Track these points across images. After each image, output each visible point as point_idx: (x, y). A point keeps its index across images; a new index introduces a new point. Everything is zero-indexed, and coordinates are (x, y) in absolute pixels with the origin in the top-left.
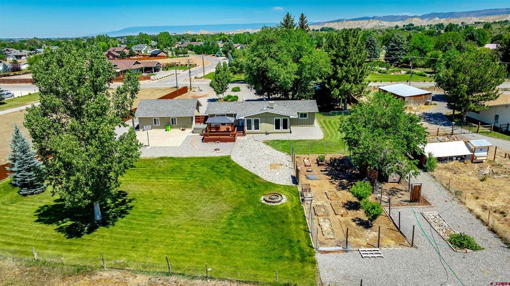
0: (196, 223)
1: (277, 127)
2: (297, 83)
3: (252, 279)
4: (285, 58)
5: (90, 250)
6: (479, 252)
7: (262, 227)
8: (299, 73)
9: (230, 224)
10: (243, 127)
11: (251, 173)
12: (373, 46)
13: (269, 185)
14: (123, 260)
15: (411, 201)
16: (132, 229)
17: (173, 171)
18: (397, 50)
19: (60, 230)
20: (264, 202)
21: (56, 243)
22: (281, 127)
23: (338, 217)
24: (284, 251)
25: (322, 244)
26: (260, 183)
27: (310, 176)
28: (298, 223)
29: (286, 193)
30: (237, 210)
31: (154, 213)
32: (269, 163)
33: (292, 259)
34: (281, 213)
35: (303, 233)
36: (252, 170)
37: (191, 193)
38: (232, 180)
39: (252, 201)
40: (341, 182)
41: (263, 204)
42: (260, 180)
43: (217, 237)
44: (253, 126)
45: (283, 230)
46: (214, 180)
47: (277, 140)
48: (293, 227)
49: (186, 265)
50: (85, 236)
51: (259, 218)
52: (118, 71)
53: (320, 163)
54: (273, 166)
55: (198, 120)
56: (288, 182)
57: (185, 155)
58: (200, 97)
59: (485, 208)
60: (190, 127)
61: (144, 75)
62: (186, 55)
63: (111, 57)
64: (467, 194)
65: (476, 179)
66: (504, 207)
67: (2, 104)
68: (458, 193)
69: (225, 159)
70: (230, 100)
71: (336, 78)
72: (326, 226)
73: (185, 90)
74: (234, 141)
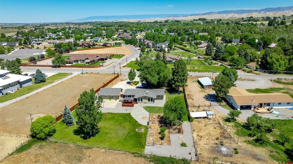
0: (117, 137)
1: (149, 101)
3: (129, 151)
4: (153, 74)
5: (90, 143)
6: (186, 147)
7: (135, 138)
8: (159, 79)
9: (126, 137)
10: (137, 100)
11: (136, 120)
12: (210, 47)
13: (140, 125)
14: (99, 146)
15: (178, 132)
16: (100, 137)
17: (112, 118)
18: (219, 52)
19: (81, 137)
21: (81, 141)
22: (150, 101)
23: (156, 136)
24: (138, 145)
25: (148, 143)
26: (138, 124)
27: (153, 122)
28: (144, 138)
29: (144, 128)
30: (129, 133)
31: (106, 133)
32: (142, 116)
33: (139, 147)
34: (140, 134)
35: (144, 141)
36: (136, 119)
37: (117, 127)
38: (130, 123)
39: (134, 130)
40: (162, 125)
41: (137, 132)
42: (138, 123)
43: (122, 141)
44: (140, 101)
45: (140, 139)
46: (124, 123)
47: (148, 106)
48: (143, 139)
49: (114, 147)
50: (88, 139)
51: (134, 136)
52: (89, 61)
53: (158, 117)
54: (143, 118)
55: (122, 96)
56: (146, 125)
57: (116, 112)
58: (124, 80)
59: (198, 135)
60: (118, 99)
61: (100, 64)
62: (120, 45)
63: (84, 46)
64: (196, 131)
65: (203, 125)
66: (204, 135)
67: (45, 81)
68: (194, 130)
69: (129, 115)
70: (135, 83)
71: (174, 80)
72: (151, 139)
73: (118, 76)
74: (133, 106)
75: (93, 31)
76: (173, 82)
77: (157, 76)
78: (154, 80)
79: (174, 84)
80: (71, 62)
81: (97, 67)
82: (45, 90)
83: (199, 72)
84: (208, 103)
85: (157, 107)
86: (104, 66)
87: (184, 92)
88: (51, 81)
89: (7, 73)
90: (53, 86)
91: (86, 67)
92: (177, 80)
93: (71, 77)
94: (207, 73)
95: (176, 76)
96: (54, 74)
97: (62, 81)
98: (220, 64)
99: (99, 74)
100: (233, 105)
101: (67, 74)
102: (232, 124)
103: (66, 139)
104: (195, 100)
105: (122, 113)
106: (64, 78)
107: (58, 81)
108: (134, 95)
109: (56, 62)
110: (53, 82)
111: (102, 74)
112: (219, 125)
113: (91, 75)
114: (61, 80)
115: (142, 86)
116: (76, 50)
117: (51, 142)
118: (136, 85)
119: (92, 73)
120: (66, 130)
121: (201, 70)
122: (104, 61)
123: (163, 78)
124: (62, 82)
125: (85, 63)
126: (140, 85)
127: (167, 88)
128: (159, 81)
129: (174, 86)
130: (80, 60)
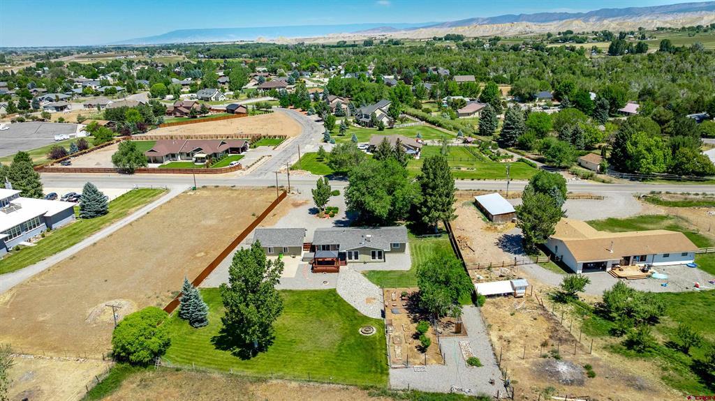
0: (319, 349)
1: (374, 256)
2: (390, 213)
3: (354, 383)
5: (260, 367)
6: (480, 368)
7: (360, 352)
9: (340, 350)
10: (345, 257)
11: (352, 307)
12: (489, 116)
13: (365, 319)
14: (281, 373)
15: (456, 333)
16: (280, 353)
17: (295, 304)
18: (512, 128)
19: (235, 354)
20: (361, 333)
21: (237, 363)
22: (377, 258)
23: (408, 344)
24: (372, 367)
25: (394, 363)
27: (394, 310)
28: (382, 349)
29: (378, 326)
30: (344, 339)
31: (291, 341)
32: (365, 297)
33: (376, 372)
34: (372, 341)
35: (384, 356)
36: (352, 305)
37: (312, 325)
38: (340, 314)
39: (354, 332)
40: (415, 316)
41: (361, 335)
42: (360, 315)
43: (333, 359)
44: (353, 257)
45: (372, 354)
46: (326, 314)
47: (373, 271)
48: (378, 352)
49: (318, 376)
50: (252, 359)
51: (358, 345)
52: (204, 156)
53: (403, 298)
54: (368, 300)
55: (306, 246)
56: (379, 316)
57: (301, 288)
58: (301, 204)
59: (501, 338)
60: (300, 254)
61: (233, 162)
62: (269, 110)
63: (178, 114)
64: (495, 327)
65: (508, 313)
66: (513, 337)
67: (105, 213)
68: (490, 326)
69: (333, 293)
70: (331, 213)
71: (426, 206)
72: (398, 351)
73: (284, 195)
74: (338, 271)
75: (192, 71)
76: (425, 209)
77: (389, 198)
78: (381, 207)
79: (427, 214)
80: (159, 159)
81: (226, 171)
82: (111, 235)
83: (473, 180)
84: (508, 258)
85: (394, 271)
86: (243, 167)
87: (449, 231)
88: (121, 211)
89: (14, 197)
90: (131, 224)
91: (199, 172)
92: (434, 206)
93: (168, 200)
94: (492, 181)
95: (431, 195)
96: (124, 191)
97: (149, 211)
98: (517, 157)
99: (236, 190)
100: (564, 261)
101: (155, 190)
102: (570, 308)
103: (199, 360)
104: (478, 251)
105: (316, 291)
106: (151, 202)
107: (138, 209)
108: (338, 243)
109: (125, 160)
110: (125, 214)
111: (243, 191)
112: (542, 312)
113: (217, 193)
114: (145, 208)
115: (347, 219)
116: (160, 124)
117: (165, 370)
118: (332, 216)
119: (217, 187)
120: (194, 338)
121: (476, 175)
122: (239, 153)
123: (402, 201)
124: (148, 213)
125: (194, 159)
126: (341, 216)
127: (408, 223)
128: (392, 208)
129: (426, 219)
130: (181, 154)
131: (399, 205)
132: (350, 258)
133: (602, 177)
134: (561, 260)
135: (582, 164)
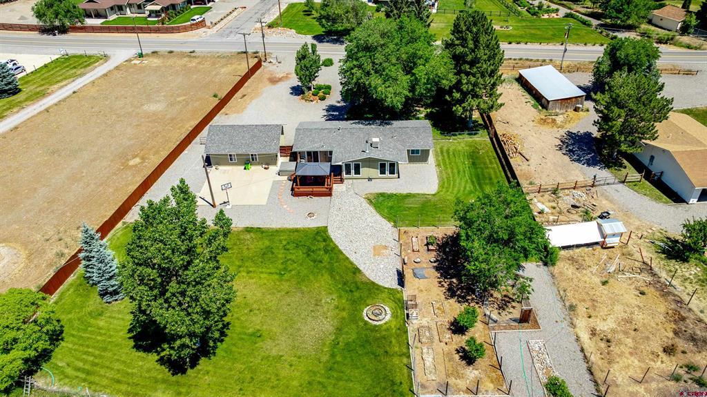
0: (298, 353)
1: (383, 172)
5: (199, 392)
7: (365, 359)
8: (412, 88)
9: (333, 356)
10: (341, 171)
11: (352, 263)
13: (372, 287)
15: (520, 321)
16: (234, 360)
17: (266, 254)
19: (162, 361)
20: (366, 319)
21: (163, 381)
22: (387, 172)
23: (443, 344)
25: (423, 388)
26: (362, 283)
27: (417, 272)
28: (401, 355)
29: (391, 303)
30: (339, 330)
31: (253, 335)
32: (372, 242)
34: (384, 337)
35: (405, 370)
36: (352, 258)
37: (288, 300)
38: (332, 276)
39: (355, 317)
40: (451, 284)
41: (366, 323)
42: (363, 279)
43: (321, 375)
44: (353, 171)
45: (385, 366)
46: (311, 277)
47: (382, 195)
48: (396, 360)
50: (190, 371)
51: (362, 346)
52: (158, 8)
53: (431, 247)
54: (377, 250)
55: (284, 150)
56: (393, 283)
57: (275, 225)
58: (280, 80)
59: (593, 333)
60: (275, 164)
61: (195, 17)
64: (581, 309)
65: (597, 280)
66: (613, 331)
67: (16, 91)
68: (572, 308)
69: (321, 235)
70: (321, 94)
71: (459, 90)
72: (429, 360)
73: (258, 66)
74: (330, 194)
76: (457, 95)
77: (405, 79)
78: (393, 92)
79: (460, 102)
80: (102, 13)
81: (185, 29)
82: (16, 128)
83: (510, 43)
84: (581, 173)
85: (414, 196)
86: (208, 24)
87: (488, 124)
88: (38, 90)
90: (47, 110)
91: (149, 30)
92: (473, 90)
93: (105, 72)
94: (536, 46)
95: (468, 74)
96: (46, 59)
97: (75, 89)
98: (563, 11)
99: (195, 57)
100: (664, 179)
101: (90, 57)
102: (693, 271)
103: (102, 372)
104: (534, 160)
105: (297, 230)
106: (81, 75)
107: (62, 87)
108: (329, 149)
109: (50, 13)
110: (42, 95)
111: (204, 58)
112: (649, 279)
113: (171, 61)
114: (74, 84)
115: (343, 104)
118: (323, 99)
119: (171, 52)
120: (102, 323)
121: (513, 36)
122: (205, 4)
123: (425, 84)
124: (74, 92)
125: (148, 13)
126: (335, 98)
127: (429, 110)
128: (410, 95)
129: (458, 110)
130: (130, 5)
131: (420, 90)
132: (348, 172)
133: (686, 39)
134: (659, 179)
135: (653, 21)
